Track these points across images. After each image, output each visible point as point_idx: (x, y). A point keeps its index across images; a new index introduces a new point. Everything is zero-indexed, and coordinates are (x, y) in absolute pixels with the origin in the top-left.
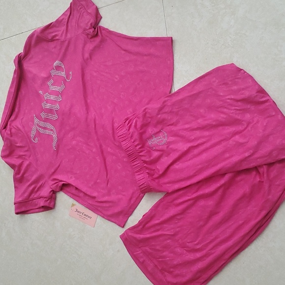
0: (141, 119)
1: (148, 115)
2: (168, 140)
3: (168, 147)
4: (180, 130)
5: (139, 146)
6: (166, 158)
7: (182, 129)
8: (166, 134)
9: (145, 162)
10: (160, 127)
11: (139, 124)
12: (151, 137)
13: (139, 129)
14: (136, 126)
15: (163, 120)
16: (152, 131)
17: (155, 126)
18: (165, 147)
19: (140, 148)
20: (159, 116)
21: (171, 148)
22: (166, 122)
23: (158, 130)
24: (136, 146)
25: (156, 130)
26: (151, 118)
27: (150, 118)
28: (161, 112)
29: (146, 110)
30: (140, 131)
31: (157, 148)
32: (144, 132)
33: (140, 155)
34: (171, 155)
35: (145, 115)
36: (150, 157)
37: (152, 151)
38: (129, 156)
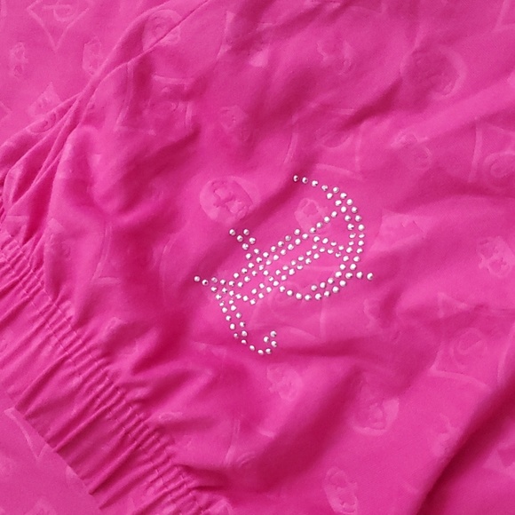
0: (115, 122)
1: (164, 79)
2: (378, 248)
3: (387, 308)
4: (470, 129)
5: (137, 351)
6: (393, 407)
7: (491, 119)
8: (345, 203)
9: (216, 481)
10: (281, 154)
11: (106, 167)
12: (222, 256)
13: (112, 206)
14: (80, 186)
15: (303, 84)
16: (223, 204)
17: (245, 155)
18: (363, 316)
19: (145, 364)
20: (259, 60)
21: (417, 313)
22: (327, 96)
23: (275, 184)
24: (110, 350)
25: (256, 187)
26: (197, 92)
27: (187, 97)
28: (266, 24)
29: (148, 43)
30: (128, 219)
31: (299, 334)
32: (162, 223)
33: (161, 429)
34: (434, 370)
35: (139, 83)
36: (249, 425)
37: (254, 368)
38: (69, 445)
